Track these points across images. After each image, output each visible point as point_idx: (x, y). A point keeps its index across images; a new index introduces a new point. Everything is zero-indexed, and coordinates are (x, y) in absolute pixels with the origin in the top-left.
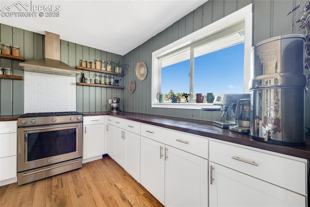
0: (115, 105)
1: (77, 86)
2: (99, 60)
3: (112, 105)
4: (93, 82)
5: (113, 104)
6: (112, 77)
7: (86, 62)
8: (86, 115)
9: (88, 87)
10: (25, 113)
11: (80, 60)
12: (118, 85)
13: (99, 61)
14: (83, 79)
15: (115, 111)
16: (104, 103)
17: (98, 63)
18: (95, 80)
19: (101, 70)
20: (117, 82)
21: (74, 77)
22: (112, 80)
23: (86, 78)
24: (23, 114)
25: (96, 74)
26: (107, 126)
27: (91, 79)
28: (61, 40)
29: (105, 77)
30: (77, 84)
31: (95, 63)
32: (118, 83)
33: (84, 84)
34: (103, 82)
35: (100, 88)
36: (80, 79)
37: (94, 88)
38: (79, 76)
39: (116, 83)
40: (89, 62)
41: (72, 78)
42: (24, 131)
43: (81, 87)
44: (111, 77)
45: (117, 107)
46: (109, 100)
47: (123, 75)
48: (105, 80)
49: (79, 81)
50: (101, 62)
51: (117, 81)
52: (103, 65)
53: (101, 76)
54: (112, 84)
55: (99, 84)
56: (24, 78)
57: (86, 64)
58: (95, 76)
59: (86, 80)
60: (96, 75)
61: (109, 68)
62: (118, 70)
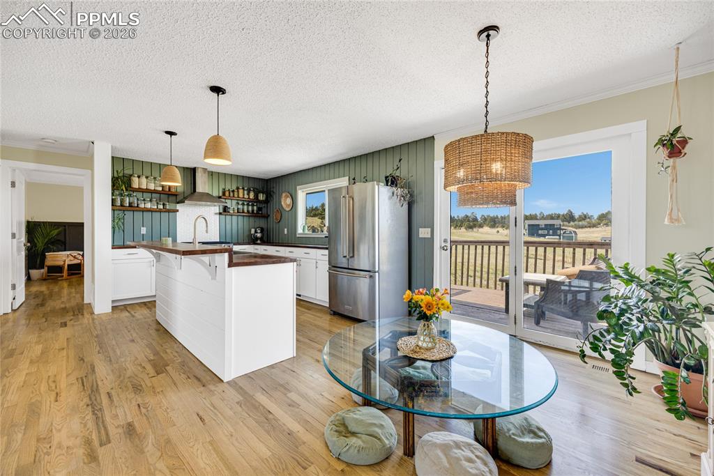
0: (259, 235)
1: (220, 216)
2: (241, 187)
3: (256, 235)
4: (236, 211)
6: (255, 204)
7: (229, 190)
9: (230, 217)
11: (223, 189)
12: (262, 213)
14: (226, 209)
15: (259, 242)
16: (246, 233)
17: (241, 191)
18: (238, 209)
19: (244, 197)
22: (255, 208)
23: (228, 207)
27: (234, 208)
29: (247, 205)
30: (220, 214)
31: (238, 191)
32: (262, 211)
33: (227, 213)
34: (246, 211)
35: (243, 217)
36: (223, 208)
37: (236, 217)
39: (259, 211)
40: (231, 190)
41: (216, 208)
43: (224, 216)
44: (253, 204)
45: (261, 236)
46: (252, 229)
47: (267, 201)
48: (248, 208)
49: (221, 211)
50: (244, 189)
51: (259, 209)
52: (246, 192)
53: (244, 204)
54: (255, 212)
55: (242, 213)
57: (229, 192)
58: (237, 204)
59: (228, 210)
60: (239, 204)
61: (252, 196)
62: (261, 197)
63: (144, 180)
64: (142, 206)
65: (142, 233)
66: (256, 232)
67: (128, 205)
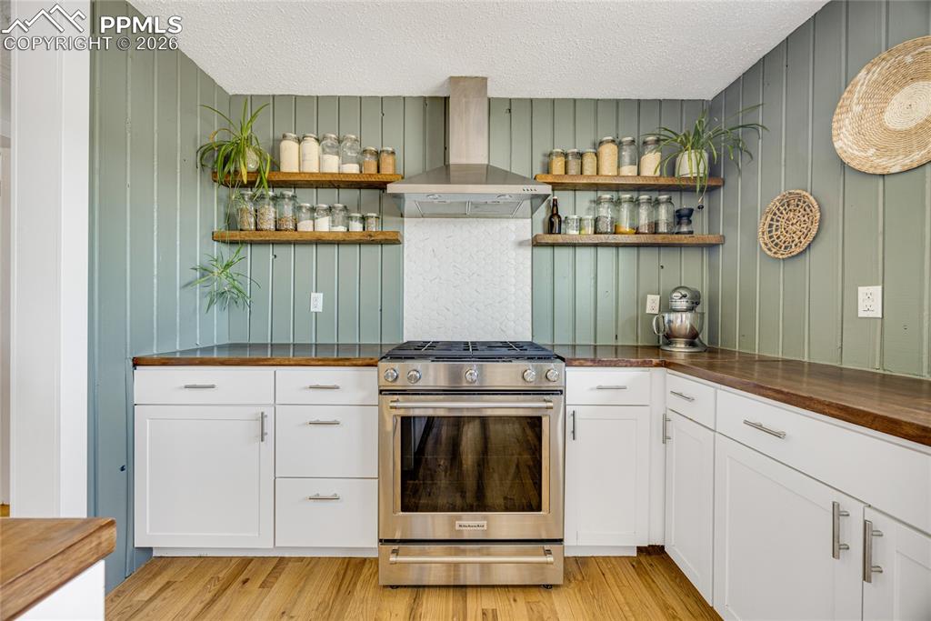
0: (682, 321)
1: (536, 250)
2: (610, 138)
3: (670, 321)
4: (590, 230)
5: (673, 316)
6: (664, 197)
7: (566, 155)
8: (577, 363)
9: (568, 252)
10: (405, 341)
11: (545, 155)
12: (691, 232)
13: (613, 141)
14: (554, 223)
15: (680, 350)
16: (627, 312)
17: (608, 152)
18: (596, 220)
19: (618, 175)
20: (684, 220)
21: (525, 220)
22: (664, 214)
23: (563, 219)
24: (401, 342)
25: (600, 198)
26: (666, 420)
27: (581, 220)
28: (489, 99)
29: (635, 203)
30: (536, 243)
31: (596, 154)
32: (690, 222)
33: (559, 238)
34: (625, 226)
35: (613, 250)
36: (544, 222)
37: (590, 252)
38: (542, 213)
39: (679, 223)
40: (573, 154)
41: (520, 222)
42: (392, 408)
43: (548, 251)
44: (657, 200)
45: (692, 328)
46: (650, 297)
47: (713, 183)
48: (634, 216)
49: (539, 230)
50: (620, 145)
51: (682, 217)
52: (626, 154)
53: (618, 203)
54: (663, 228)
55: (611, 233)
56: (403, 237)
57: (566, 163)
58: (593, 205)
59: (563, 226)
60: (598, 202)
61: (651, 164)
62: (690, 165)
63: (311, 146)
64: (305, 226)
65: (312, 310)
66: (666, 307)
67: (272, 227)
